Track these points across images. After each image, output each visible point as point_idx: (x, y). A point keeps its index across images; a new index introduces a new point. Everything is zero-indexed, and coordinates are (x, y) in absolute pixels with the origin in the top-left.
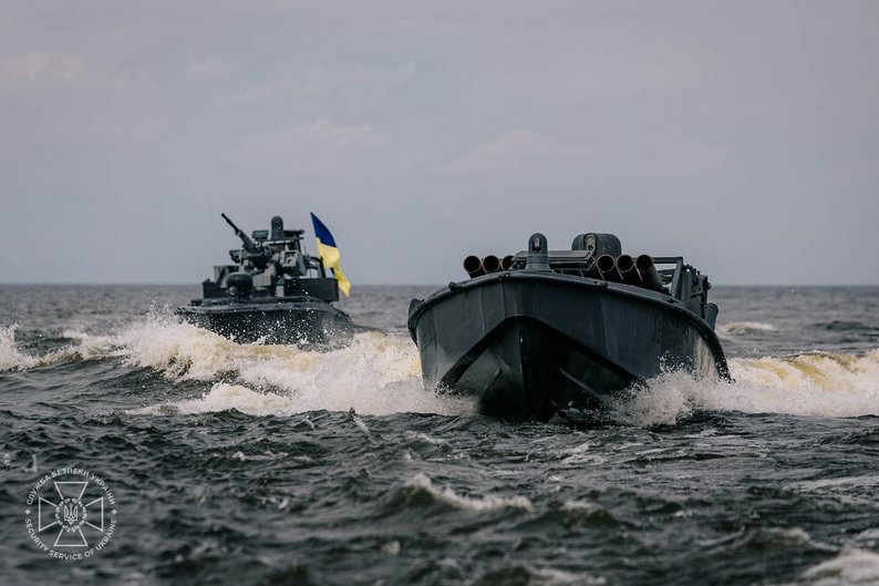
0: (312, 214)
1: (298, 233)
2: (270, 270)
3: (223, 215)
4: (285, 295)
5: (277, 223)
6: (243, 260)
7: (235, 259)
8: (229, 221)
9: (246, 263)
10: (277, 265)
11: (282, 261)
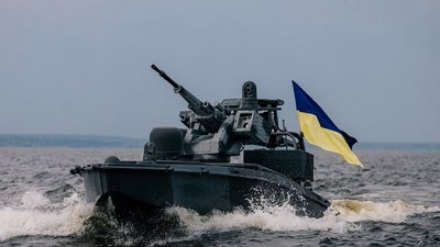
0: (293, 82)
1: (275, 104)
2: (220, 135)
3: (154, 67)
4: (245, 161)
5: (250, 89)
6: (193, 123)
7: (186, 121)
8: (163, 75)
9: (197, 127)
10: (229, 129)
11: (236, 125)
